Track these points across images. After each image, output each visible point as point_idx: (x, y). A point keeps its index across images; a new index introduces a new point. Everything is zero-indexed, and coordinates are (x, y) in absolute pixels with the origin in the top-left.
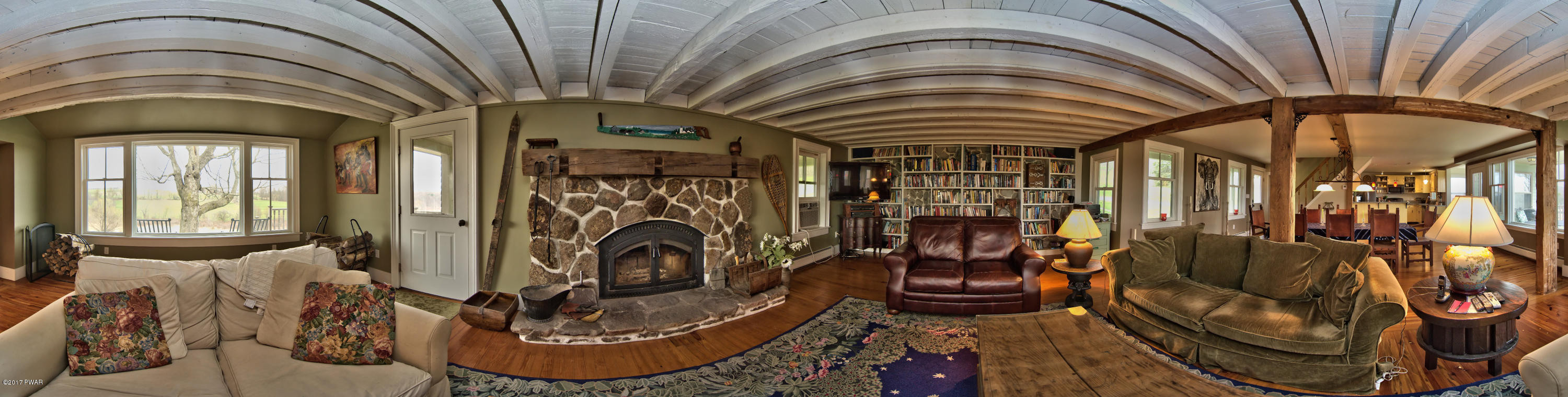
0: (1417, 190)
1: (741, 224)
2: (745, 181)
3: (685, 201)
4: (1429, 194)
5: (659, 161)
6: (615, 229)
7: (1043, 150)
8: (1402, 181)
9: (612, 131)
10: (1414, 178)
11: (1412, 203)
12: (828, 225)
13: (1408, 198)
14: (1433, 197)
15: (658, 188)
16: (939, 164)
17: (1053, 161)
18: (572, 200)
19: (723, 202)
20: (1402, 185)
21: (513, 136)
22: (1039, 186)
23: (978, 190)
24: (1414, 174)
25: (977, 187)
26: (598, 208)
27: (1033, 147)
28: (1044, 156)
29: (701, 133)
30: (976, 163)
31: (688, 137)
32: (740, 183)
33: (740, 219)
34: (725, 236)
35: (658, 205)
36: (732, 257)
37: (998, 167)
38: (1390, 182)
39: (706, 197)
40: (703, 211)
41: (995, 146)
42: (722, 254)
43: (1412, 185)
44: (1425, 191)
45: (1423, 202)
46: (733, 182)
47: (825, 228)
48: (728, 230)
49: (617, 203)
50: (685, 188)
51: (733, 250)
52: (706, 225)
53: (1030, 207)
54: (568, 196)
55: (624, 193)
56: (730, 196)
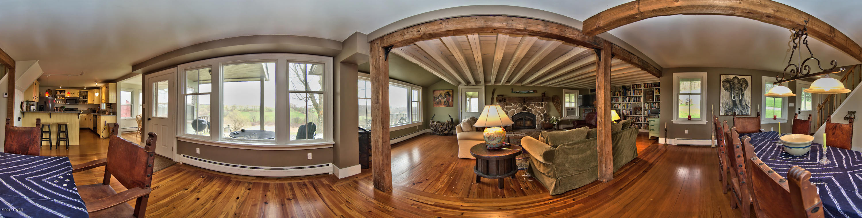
0: (89, 101)
1: (545, 113)
2: (547, 102)
3: (531, 108)
4: (99, 105)
5: (524, 99)
6: (516, 114)
7: (652, 85)
8: (76, 94)
9: (514, 92)
10: (87, 92)
11: (84, 112)
12: (579, 116)
13: (82, 108)
14: (103, 107)
15: (525, 105)
16: (615, 94)
17: (656, 89)
18: (506, 108)
19: (540, 108)
20: (78, 98)
21: (493, 94)
22: (650, 101)
23: (627, 103)
24: (87, 88)
25: (627, 102)
26: (512, 109)
27: (647, 84)
28: (652, 87)
29: (535, 91)
30: (626, 92)
31: (532, 93)
32: (545, 103)
33: (545, 112)
34: (541, 116)
35: (525, 109)
36: (543, 121)
37: (634, 94)
38: (67, 95)
39: (536, 107)
40: (535, 110)
41: (633, 85)
42: (540, 120)
43: (85, 98)
44: (96, 102)
45: (94, 111)
46: (543, 103)
47: (577, 117)
48: (542, 115)
49: (516, 108)
50: (531, 105)
51: (543, 120)
52: (536, 113)
53: (646, 110)
54: (506, 107)
55: (517, 106)
56: (542, 106)
